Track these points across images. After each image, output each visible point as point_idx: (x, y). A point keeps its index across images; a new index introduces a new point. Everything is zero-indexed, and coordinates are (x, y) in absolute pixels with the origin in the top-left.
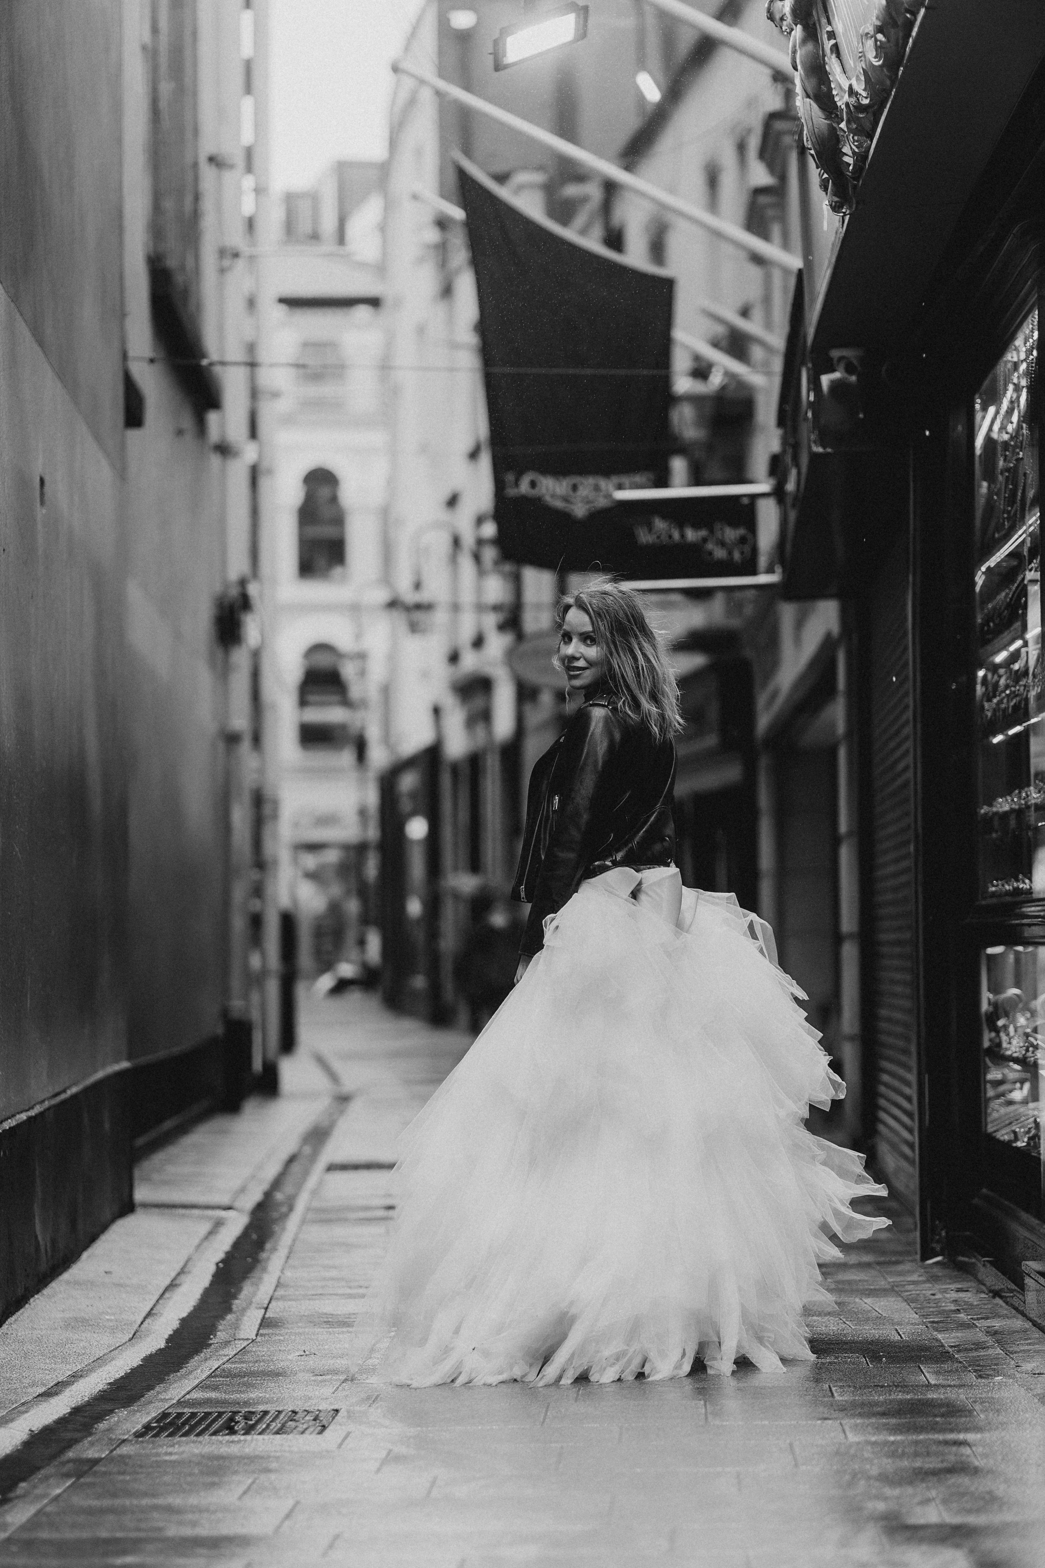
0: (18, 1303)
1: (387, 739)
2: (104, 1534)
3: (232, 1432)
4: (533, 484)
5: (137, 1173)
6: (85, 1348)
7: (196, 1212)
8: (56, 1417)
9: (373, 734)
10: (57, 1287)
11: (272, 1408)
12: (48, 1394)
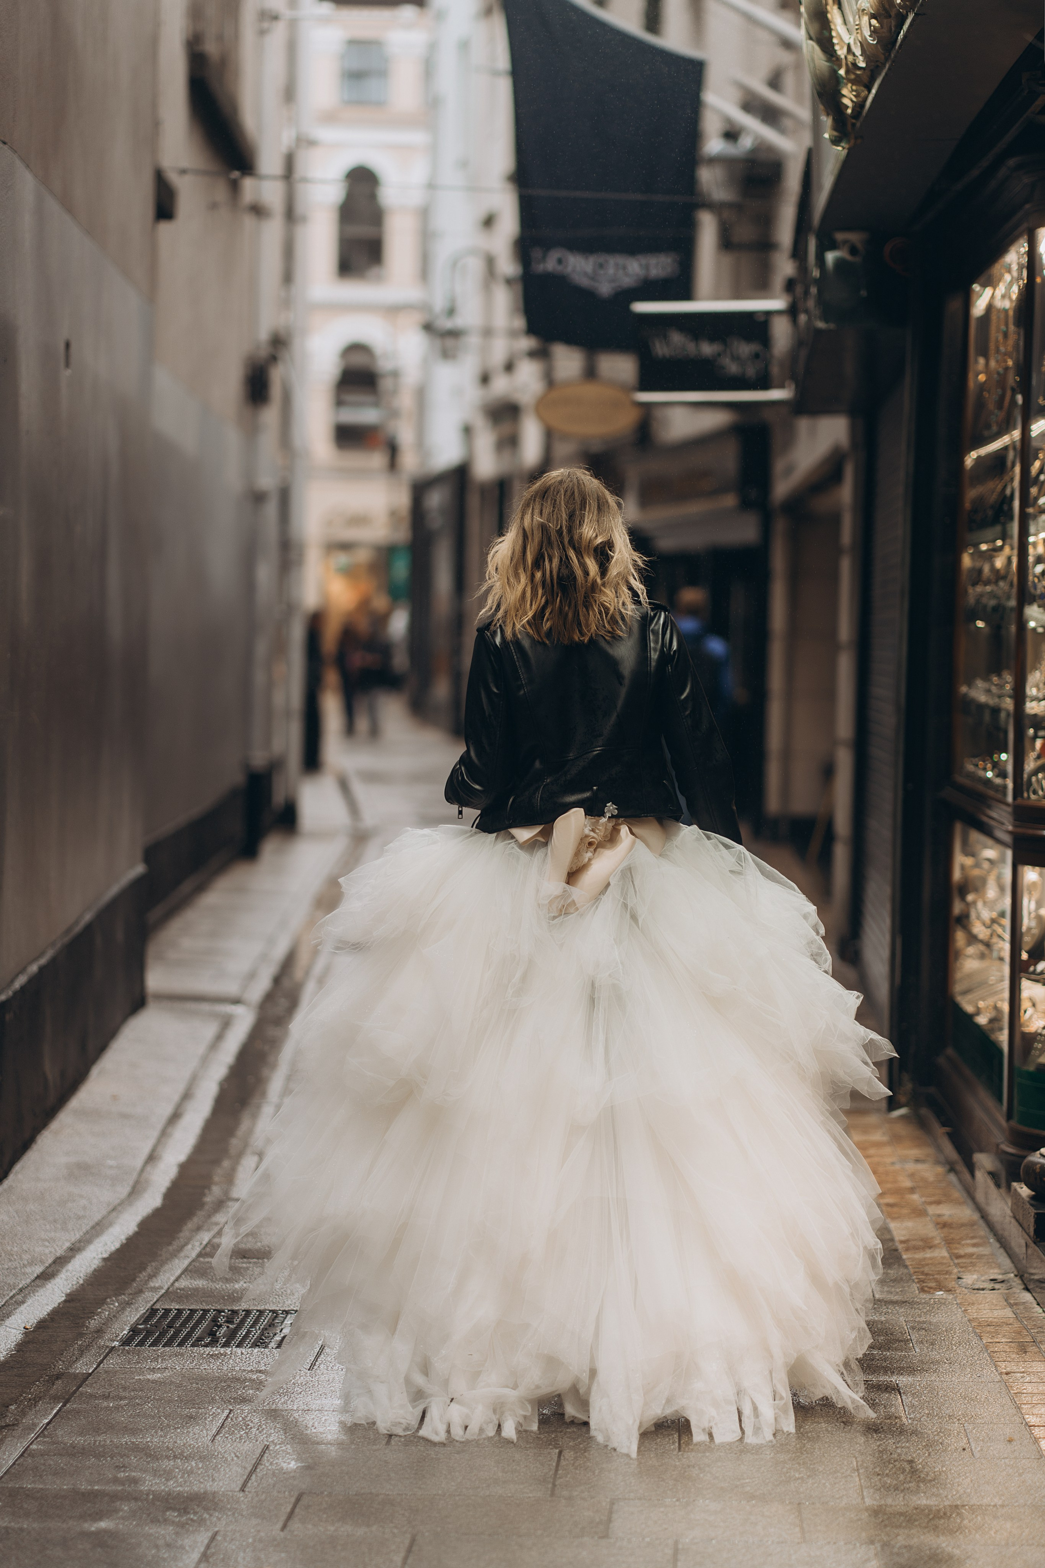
0: (26, 1145)
1: (420, 442)
2: (84, 1487)
3: (214, 1342)
4: (560, 261)
5: (152, 950)
6: (84, 1208)
7: (205, 1007)
8: (49, 1308)
9: (405, 436)
10: (64, 1119)
11: (254, 1307)
12: (46, 1276)
